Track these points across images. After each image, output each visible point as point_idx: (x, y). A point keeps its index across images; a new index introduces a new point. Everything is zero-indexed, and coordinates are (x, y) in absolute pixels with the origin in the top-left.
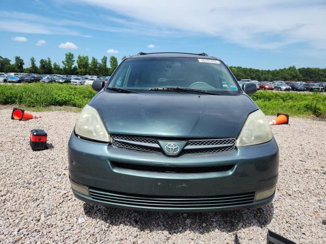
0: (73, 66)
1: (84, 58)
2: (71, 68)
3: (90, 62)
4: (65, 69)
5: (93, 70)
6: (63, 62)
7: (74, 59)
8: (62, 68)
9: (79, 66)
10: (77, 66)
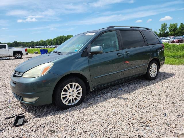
0: (166, 31)
1: (174, 25)
2: (164, 32)
3: (178, 26)
4: (160, 34)
5: (180, 32)
6: (160, 30)
7: (167, 27)
8: (159, 33)
9: (170, 31)
10: (169, 31)
